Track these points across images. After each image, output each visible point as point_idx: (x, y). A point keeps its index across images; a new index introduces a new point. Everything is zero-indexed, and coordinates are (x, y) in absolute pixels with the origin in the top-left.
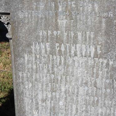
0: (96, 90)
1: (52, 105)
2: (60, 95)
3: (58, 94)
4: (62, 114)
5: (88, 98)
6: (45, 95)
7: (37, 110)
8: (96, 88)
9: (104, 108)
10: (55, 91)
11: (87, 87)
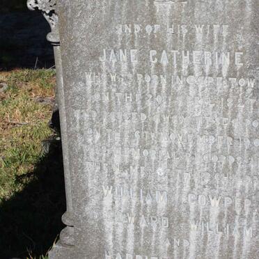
0: (233, 143)
1: (142, 175)
2: (157, 155)
3: (153, 153)
4: (162, 192)
5: (215, 159)
6: (127, 156)
7: (112, 187)
8: (232, 139)
9: (249, 178)
10: (148, 148)
11: (214, 138)
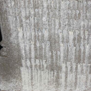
0: (78, 3)
1: (36, 21)
2: (42, 11)
3: (40, 10)
4: (46, 29)
5: (70, 12)
6: (28, 12)
7: (22, 28)
8: (77, 2)
9: (86, 20)
10: (38, 8)
11: (69, 1)
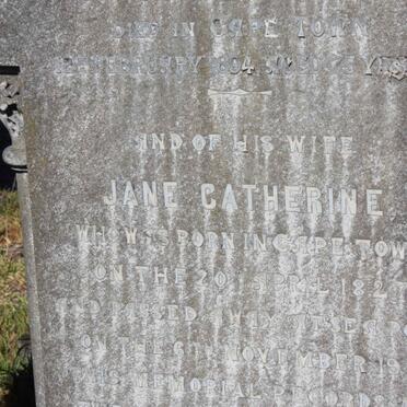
0: (366, 368)
2: (219, 389)
3: (210, 386)
5: (331, 399)
6: (159, 391)
8: (364, 361)
10: (201, 376)
11: (328, 358)
